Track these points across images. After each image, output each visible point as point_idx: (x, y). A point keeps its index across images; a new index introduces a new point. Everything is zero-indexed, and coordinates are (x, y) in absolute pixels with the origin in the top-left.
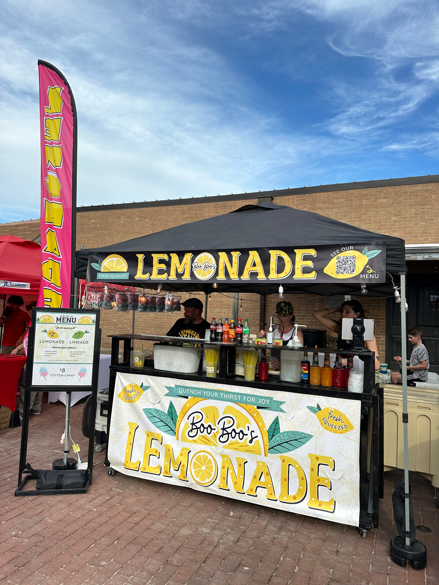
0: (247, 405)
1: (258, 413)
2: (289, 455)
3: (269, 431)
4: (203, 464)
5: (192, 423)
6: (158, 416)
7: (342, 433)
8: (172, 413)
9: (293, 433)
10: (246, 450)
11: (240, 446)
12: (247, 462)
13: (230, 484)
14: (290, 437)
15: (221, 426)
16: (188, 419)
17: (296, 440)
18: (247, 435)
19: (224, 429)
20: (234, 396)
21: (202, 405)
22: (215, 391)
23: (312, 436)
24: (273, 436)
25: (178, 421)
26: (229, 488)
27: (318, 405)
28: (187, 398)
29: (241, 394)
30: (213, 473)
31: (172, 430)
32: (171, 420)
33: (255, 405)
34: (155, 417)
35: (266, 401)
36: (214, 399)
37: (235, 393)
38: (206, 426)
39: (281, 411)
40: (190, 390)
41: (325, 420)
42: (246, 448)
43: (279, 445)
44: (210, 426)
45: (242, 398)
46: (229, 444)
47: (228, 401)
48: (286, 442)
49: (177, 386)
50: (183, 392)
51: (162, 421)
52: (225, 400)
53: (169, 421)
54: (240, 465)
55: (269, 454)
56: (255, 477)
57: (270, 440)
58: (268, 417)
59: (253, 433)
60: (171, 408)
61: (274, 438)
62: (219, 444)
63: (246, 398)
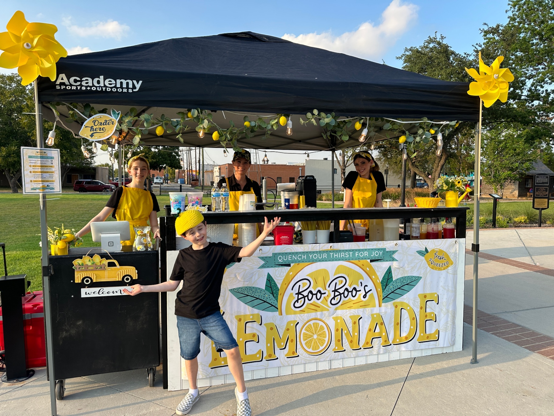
0: (359, 261)
1: (371, 267)
2: (401, 300)
3: (382, 282)
4: (314, 333)
5: (297, 292)
6: (252, 294)
7: (444, 269)
8: (271, 287)
9: (404, 278)
10: (360, 306)
11: (353, 304)
12: (361, 318)
13: (345, 345)
14: (402, 282)
15: (332, 287)
16: (292, 290)
17: (407, 284)
18: (360, 291)
19: (335, 291)
20: (345, 254)
21: (308, 270)
22: (324, 252)
23: (421, 278)
24: (387, 285)
25: (279, 294)
26: (344, 348)
27: (426, 248)
28: (289, 265)
29: (353, 250)
30: (327, 339)
31: (272, 305)
32: (271, 295)
33: (369, 259)
34: (248, 295)
35: (379, 252)
36: (323, 261)
37: (346, 251)
38: (314, 292)
39: (393, 260)
40: (293, 256)
41: (432, 260)
42: (361, 304)
43: (393, 292)
44: (319, 291)
45: (354, 254)
46: (341, 305)
47: (339, 260)
48: (399, 288)
49: (276, 254)
50: (283, 260)
51: (257, 299)
52: (336, 260)
53: (268, 296)
54: (355, 323)
55: (383, 304)
56: (370, 330)
57: (383, 290)
58: (381, 268)
59: (366, 287)
60: (269, 281)
61: (387, 287)
62: (330, 308)
63: (359, 253)
